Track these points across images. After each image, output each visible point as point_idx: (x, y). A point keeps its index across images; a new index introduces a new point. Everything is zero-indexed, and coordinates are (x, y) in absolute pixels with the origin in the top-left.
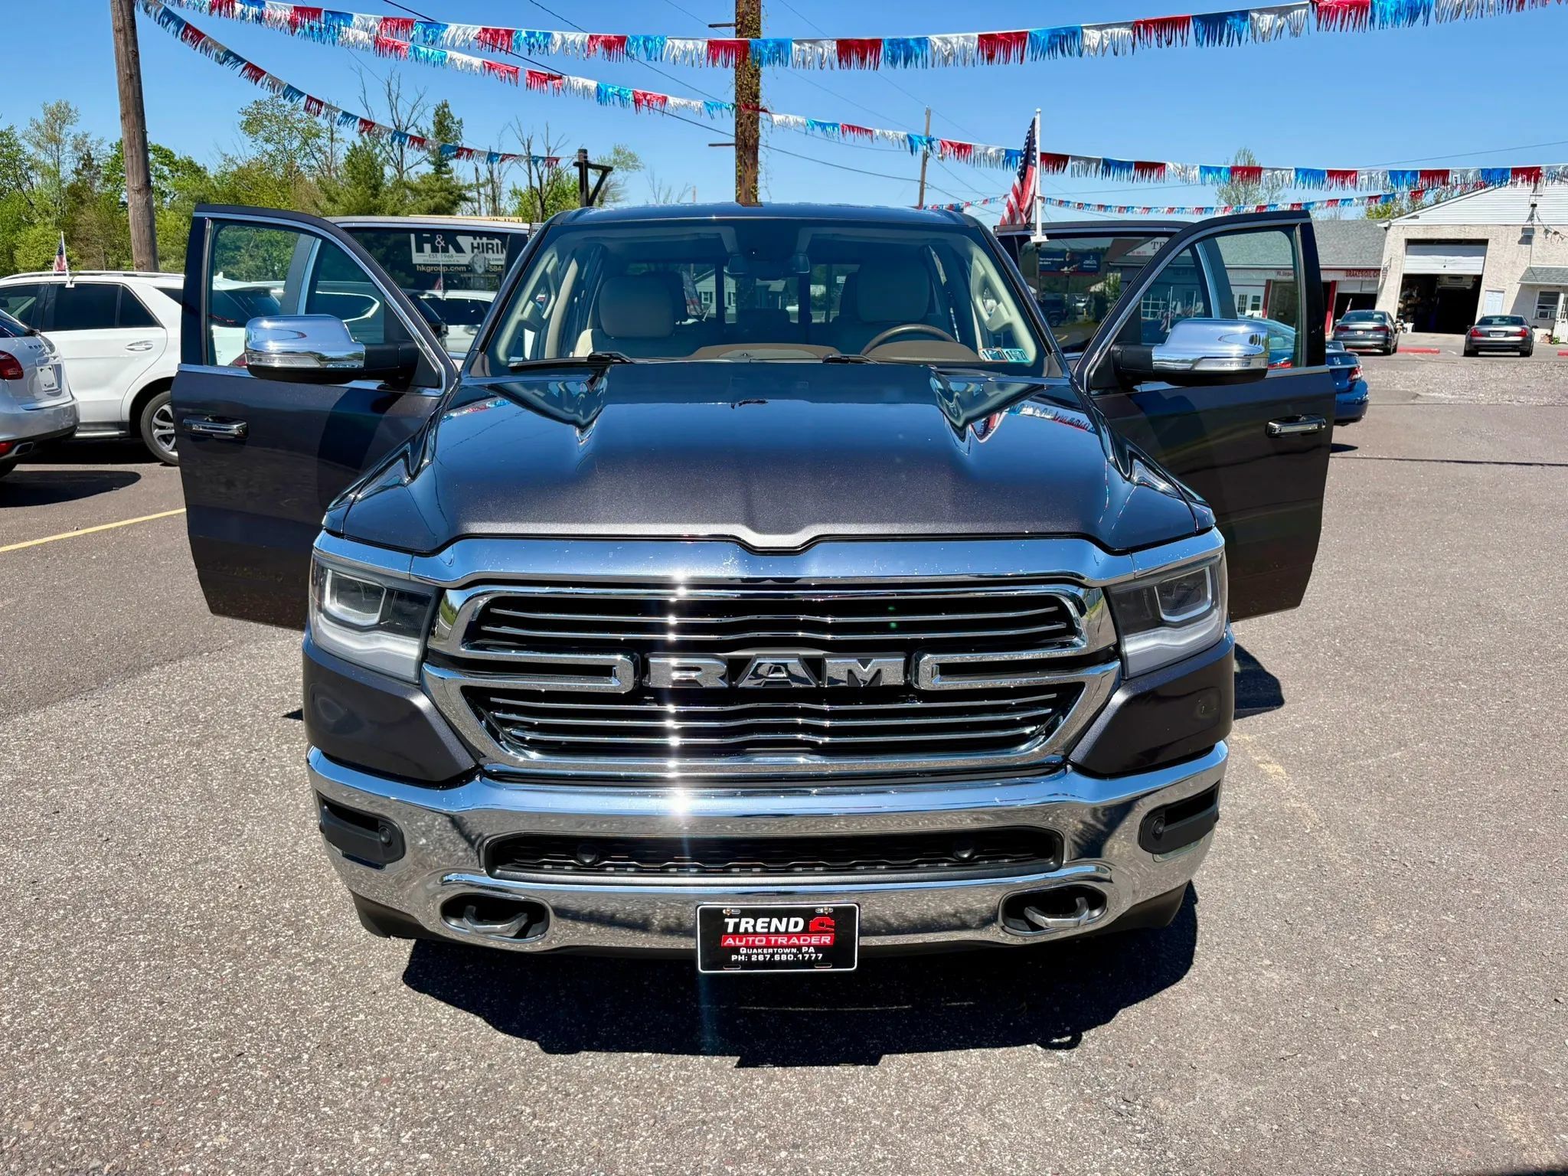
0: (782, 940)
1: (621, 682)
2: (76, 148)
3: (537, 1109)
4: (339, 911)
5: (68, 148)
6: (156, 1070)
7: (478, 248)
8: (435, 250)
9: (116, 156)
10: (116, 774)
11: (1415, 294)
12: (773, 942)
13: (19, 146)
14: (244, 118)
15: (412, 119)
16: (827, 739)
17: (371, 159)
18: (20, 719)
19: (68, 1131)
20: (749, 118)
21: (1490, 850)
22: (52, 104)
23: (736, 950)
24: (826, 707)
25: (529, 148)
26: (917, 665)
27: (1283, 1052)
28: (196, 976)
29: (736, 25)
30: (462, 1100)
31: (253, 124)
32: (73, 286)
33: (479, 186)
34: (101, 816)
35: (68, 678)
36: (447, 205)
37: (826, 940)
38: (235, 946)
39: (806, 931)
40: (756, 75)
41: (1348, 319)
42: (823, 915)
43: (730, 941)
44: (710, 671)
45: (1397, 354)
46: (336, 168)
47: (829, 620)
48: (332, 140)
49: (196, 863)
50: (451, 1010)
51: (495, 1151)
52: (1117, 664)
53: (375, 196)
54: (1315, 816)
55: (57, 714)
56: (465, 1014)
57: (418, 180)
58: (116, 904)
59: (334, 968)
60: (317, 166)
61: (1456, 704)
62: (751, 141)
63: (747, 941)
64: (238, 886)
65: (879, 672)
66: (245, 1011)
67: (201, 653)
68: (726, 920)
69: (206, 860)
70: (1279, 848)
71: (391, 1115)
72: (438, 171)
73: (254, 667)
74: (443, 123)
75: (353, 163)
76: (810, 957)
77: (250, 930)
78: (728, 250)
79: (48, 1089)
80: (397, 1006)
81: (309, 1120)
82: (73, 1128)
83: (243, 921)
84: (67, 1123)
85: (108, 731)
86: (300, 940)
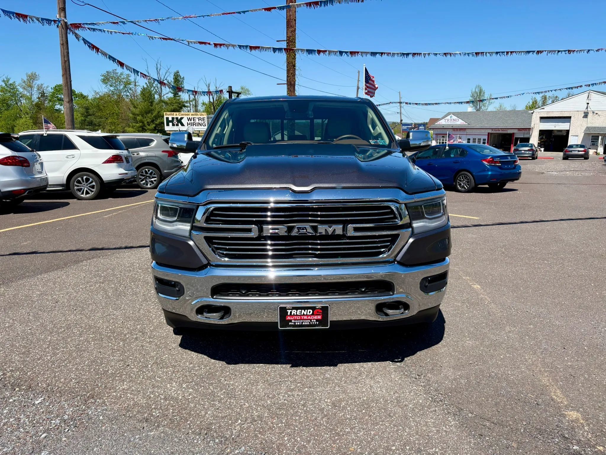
0: (305, 317)
1: (254, 234)
2: (38, 89)
3: (226, 379)
4: (156, 328)
5: (35, 89)
6: (101, 370)
7: (190, 124)
8: (173, 125)
9: (53, 92)
10: (76, 292)
11: (544, 137)
12: (302, 318)
13: (17, 89)
14: (103, 78)
15: (165, 77)
16: (319, 252)
17: (150, 92)
18: (39, 276)
19: (74, 386)
20: (292, 74)
21: (548, 308)
22: (30, 73)
23: (291, 321)
24: (319, 242)
25: (209, 87)
26: (347, 228)
27: (471, 362)
28: (111, 346)
29: (287, 41)
30: (201, 376)
31: (106, 79)
32: (46, 135)
33: (190, 101)
34: (72, 303)
35: (54, 264)
36: (178, 109)
37: (319, 317)
38: (123, 337)
39: (313, 314)
40: (294, 58)
41: (519, 146)
42: (318, 309)
43: (289, 318)
44: (282, 230)
45: (538, 159)
46: (137, 96)
47: (319, 213)
48: (135, 85)
49: (107, 316)
50: (196, 354)
51: (213, 389)
52: (411, 229)
53: (152, 106)
54: (489, 299)
55: (52, 275)
56: (201, 355)
57: (167, 100)
58: (81, 327)
59: (156, 343)
60: (129, 95)
61: (542, 268)
62: (293, 82)
63: (294, 318)
64: (121, 321)
65: (335, 229)
66: (128, 354)
67: (99, 257)
68: (288, 311)
69: (110, 315)
70: (476, 308)
71: (179, 380)
72: (175, 96)
73: (119, 261)
74: (177, 78)
75: (143, 94)
76: (314, 323)
77: (127, 333)
78: (286, 110)
79: (66, 375)
80: (178, 353)
81: (153, 382)
82: (76, 385)
83: (124, 331)
84: (73, 383)
85: (71, 279)
86: (144, 336)
